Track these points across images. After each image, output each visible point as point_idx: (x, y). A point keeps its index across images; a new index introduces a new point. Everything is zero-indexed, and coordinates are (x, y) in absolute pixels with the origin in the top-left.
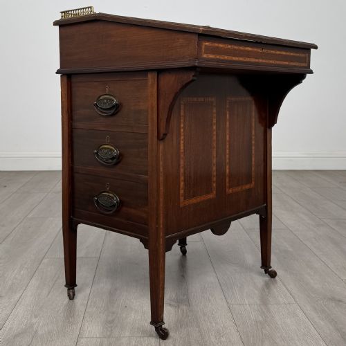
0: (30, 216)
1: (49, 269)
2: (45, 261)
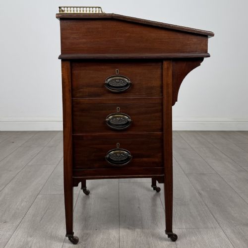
0: (30, 164)
1: (42, 202)
2: (40, 196)
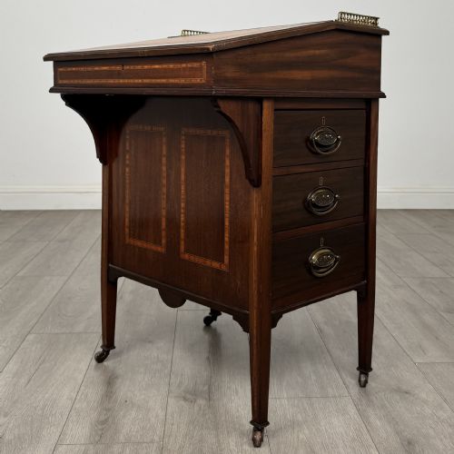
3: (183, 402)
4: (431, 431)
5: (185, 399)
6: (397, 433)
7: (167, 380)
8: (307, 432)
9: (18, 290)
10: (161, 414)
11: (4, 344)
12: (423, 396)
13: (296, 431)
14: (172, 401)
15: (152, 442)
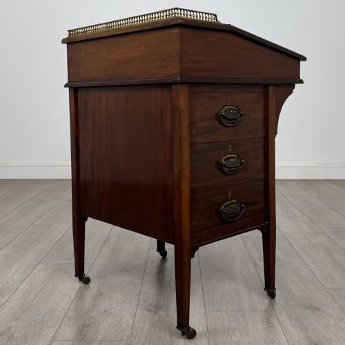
0: (37, 223)
1: (42, 274)
2: (40, 266)
3: (147, 313)
4: (333, 337)
5: (149, 310)
6: (307, 337)
7: (137, 297)
8: (238, 335)
9: (34, 234)
10: (131, 321)
11: (20, 271)
12: (330, 311)
13: (230, 334)
14: (139, 312)
15: (122, 340)
